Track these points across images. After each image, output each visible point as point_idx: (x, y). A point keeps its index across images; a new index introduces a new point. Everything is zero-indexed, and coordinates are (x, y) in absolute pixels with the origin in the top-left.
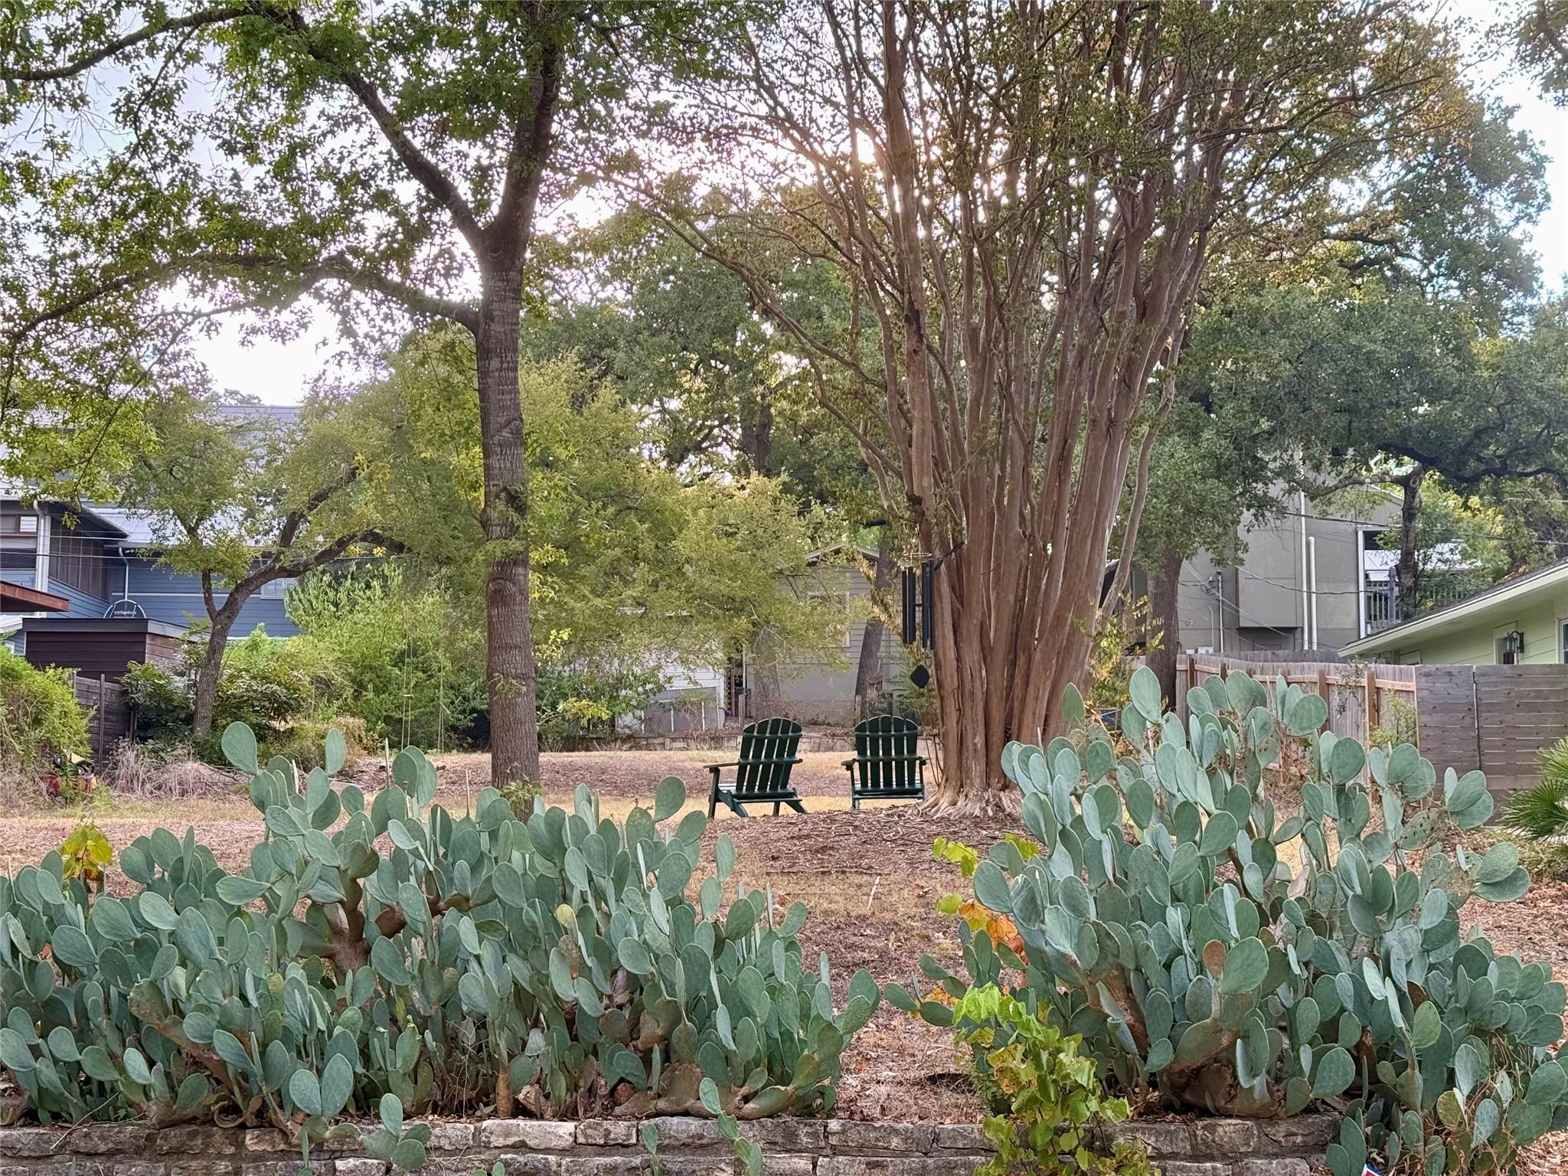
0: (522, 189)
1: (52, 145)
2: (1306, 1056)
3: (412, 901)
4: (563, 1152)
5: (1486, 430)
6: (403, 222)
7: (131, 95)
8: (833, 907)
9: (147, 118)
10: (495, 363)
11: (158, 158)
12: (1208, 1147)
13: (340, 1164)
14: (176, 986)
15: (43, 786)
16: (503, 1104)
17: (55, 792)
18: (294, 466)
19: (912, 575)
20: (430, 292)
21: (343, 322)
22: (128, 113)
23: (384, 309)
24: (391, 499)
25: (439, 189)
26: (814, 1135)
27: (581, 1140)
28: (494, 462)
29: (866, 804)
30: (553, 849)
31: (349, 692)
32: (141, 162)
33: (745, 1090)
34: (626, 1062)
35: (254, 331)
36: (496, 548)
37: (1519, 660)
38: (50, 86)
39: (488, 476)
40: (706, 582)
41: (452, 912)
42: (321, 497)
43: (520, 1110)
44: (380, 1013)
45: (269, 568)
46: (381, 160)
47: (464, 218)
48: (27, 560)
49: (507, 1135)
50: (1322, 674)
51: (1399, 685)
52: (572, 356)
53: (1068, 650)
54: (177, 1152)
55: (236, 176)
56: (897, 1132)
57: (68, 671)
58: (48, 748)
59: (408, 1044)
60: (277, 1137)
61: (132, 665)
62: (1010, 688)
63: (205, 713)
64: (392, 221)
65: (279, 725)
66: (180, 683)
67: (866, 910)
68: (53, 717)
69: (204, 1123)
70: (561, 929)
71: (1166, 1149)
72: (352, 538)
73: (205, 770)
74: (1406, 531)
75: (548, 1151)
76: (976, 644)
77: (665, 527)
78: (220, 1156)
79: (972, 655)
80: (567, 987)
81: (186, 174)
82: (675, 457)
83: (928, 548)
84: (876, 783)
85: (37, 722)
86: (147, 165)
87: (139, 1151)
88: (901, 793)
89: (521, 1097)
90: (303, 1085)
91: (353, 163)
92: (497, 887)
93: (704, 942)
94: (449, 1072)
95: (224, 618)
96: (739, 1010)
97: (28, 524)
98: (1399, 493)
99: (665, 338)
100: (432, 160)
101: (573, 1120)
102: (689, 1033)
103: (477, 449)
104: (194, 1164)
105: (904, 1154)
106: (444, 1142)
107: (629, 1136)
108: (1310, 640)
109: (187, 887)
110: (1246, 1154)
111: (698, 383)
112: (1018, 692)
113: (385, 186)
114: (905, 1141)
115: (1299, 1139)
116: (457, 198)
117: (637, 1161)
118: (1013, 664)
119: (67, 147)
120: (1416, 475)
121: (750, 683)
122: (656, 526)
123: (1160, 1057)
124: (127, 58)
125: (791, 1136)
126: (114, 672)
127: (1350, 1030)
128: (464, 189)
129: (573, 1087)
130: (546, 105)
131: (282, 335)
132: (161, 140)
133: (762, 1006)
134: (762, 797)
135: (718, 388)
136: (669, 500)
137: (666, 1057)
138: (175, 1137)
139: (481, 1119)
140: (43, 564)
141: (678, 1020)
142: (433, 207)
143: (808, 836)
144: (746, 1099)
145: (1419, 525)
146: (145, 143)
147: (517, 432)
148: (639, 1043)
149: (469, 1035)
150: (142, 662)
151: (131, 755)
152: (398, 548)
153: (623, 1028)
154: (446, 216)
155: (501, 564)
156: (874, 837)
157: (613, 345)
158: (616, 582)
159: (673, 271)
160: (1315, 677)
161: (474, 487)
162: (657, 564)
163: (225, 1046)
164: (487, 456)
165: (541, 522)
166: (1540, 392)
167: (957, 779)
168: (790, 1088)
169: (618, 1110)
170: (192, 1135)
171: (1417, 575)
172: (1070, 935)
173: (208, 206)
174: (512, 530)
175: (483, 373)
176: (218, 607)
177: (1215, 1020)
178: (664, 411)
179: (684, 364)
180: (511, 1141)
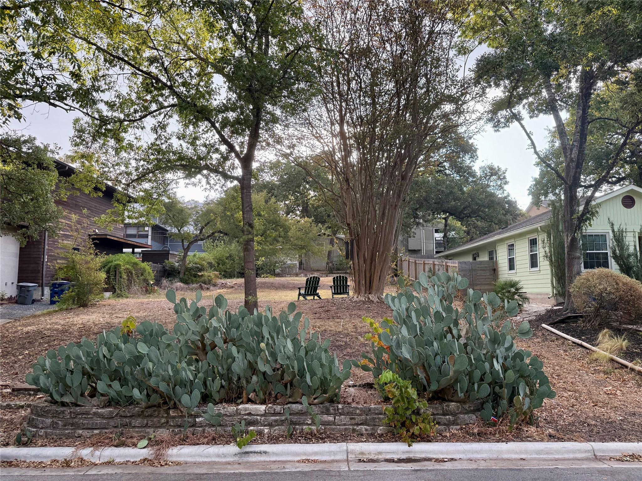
0: (252, 146)
1: (136, 138)
2: (476, 386)
3: (219, 341)
4: (262, 415)
5: (466, 207)
6: (222, 157)
7: (155, 126)
8: (332, 329)
9: (159, 131)
10: (245, 191)
11: (163, 141)
12: (447, 411)
13: (197, 420)
14: (149, 368)
15: (144, 289)
16: (245, 399)
17: (147, 290)
18: (202, 216)
19: (348, 243)
20: (229, 173)
21: (207, 181)
22: (154, 130)
23: (218, 177)
24: (224, 223)
25: (231, 148)
26: (335, 410)
27: (267, 412)
28: (245, 216)
29: (335, 296)
30: (259, 324)
31: (216, 265)
32: (158, 142)
33: (314, 396)
34: (280, 388)
35: (188, 184)
36: (245, 237)
37: (478, 259)
38: (136, 124)
39: (244, 219)
40: (295, 242)
41: (230, 343)
42: (208, 223)
43: (249, 401)
44: (210, 373)
45: (197, 239)
46: (217, 140)
47: (237, 155)
48: (146, 236)
49: (246, 411)
50: (433, 262)
51: (453, 265)
52: (265, 191)
53: (385, 260)
54: (150, 416)
55: (181, 145)
56: (358, 408)
57: (150, 263)
58: (146, 280)
59: (218, 382)
60: (179, 412)
61: (166, 261)
62: (371, 269)
63: (182, 271)
64: (220, 156)
65: (200, 274)
66: (177, 264)
67: (341, 330)
68: (146, 274)
69: (158, 407)
70: (262, 350)
71: (435, 412)
72: (215, 232)
73: (182, 285)
74: (445, 229)
75: (257, 415)
76: (363, 259)
77: (286, 229)
78: (163, 417)
79: (362, 261)
80: (262, 367)
81: (169, 145)
82: (288, 214)
83: (351, 236)
84: (338, 291)
85: (142, 275)
86: (160, 143)
87: (139, 416)
88: (343, 293)
89: (250, 396)
90: (185, 399)
91: (209, 141)
92: (243, 336)
93: (302, 353)
94: (229, 389)
95: (187, 250)
96: (313, 374)
97: (146, 229)
98: (444, 221)
99: (285, 188)
100: (230, 140)
101: (264, 404)
102: (298, 380)
103: (241, 212)
104: (155, 420)
105: (360, 415)
106: (227, 413)
107: (281, 411)
108: (423, 253)
109: (154, 338)
110: (458, 413)
111: (293, 198)
112: (373, 271)
113: (217, 146)
114: (361, 411)
115: (472, 408)
116: (235, 149)
117: (283, 418)
118: (371, 263)
119: (140, 139)
120: (448, 217)
121: (304, 262)
122: (285, 229)
123: (434, 387)
124: (154, 116)
125: (328, 410)
126: (162, 262)
127: (489, 378)
128: (237, 148)
129: (265, 394)
130: (258, 124)
131: (195, 185)
132: (163, 137)
133: (319, 372)
134: (311, 295)
135: (297, 198)
136: (287, 223)
137: (291, 385)
138: (150, 411)
139: (238, 404)
140: (150, 237)
141: (295, 376)
142: (230, 152)
143: (323, 307)
144: (315, 399)
145: (448, 228)
146: (159, 138)
147: (251, 208)
148: (283, 381)
149: (235, 379)
150: (168, 260)
151: (165, 281)
152: (226, 234)
153: (279, 377)
154: (233, 154)
155: (247, 241)
156: (340, 306)
157: (274, 189)
158: (275, 242)
159: (287, 174)
160: (432, 262)
161: (240, 222)
162: (284, 238)
163: (163, 387)
164: (243, 214)
165: (257, 231)
166: (479, 199)
167: (358, 291)
168: (327, 395)
169: (278, 401)
170: (155, 411)
171: (448, 238)
172: (409, 353)
173: (174, 153)
174: (250, 233)
175: (242, 193)
176: (185, 247)
177: (451, 377)
178: (285, 204)
179: (289, 194)
180: (247, 412)
